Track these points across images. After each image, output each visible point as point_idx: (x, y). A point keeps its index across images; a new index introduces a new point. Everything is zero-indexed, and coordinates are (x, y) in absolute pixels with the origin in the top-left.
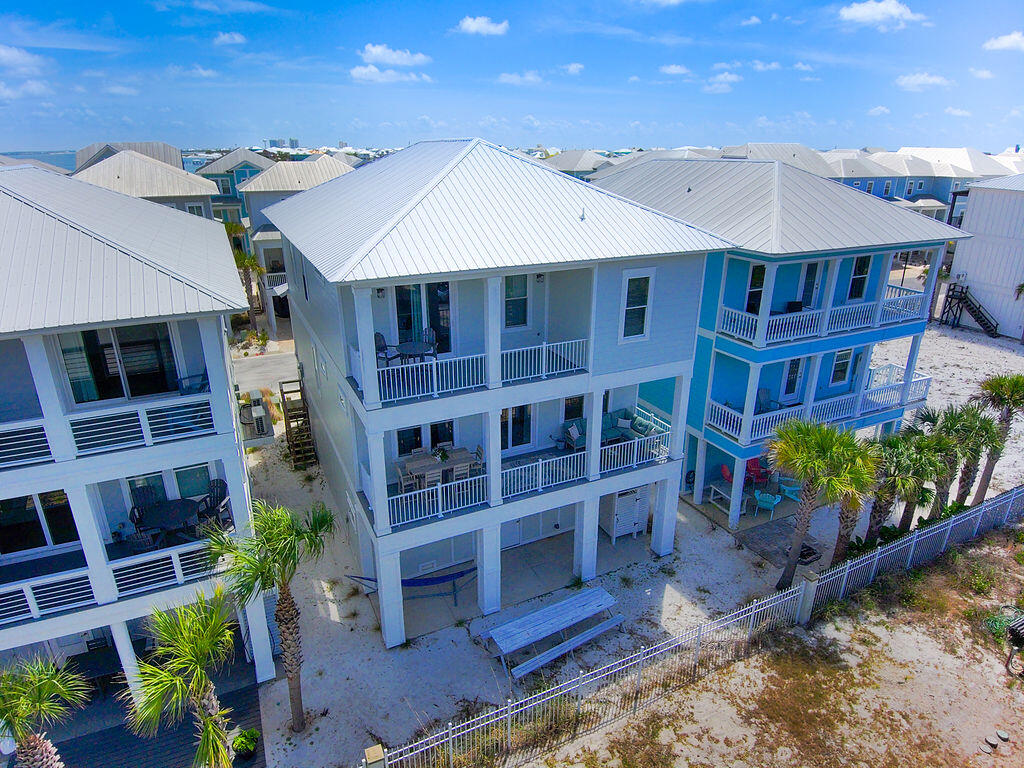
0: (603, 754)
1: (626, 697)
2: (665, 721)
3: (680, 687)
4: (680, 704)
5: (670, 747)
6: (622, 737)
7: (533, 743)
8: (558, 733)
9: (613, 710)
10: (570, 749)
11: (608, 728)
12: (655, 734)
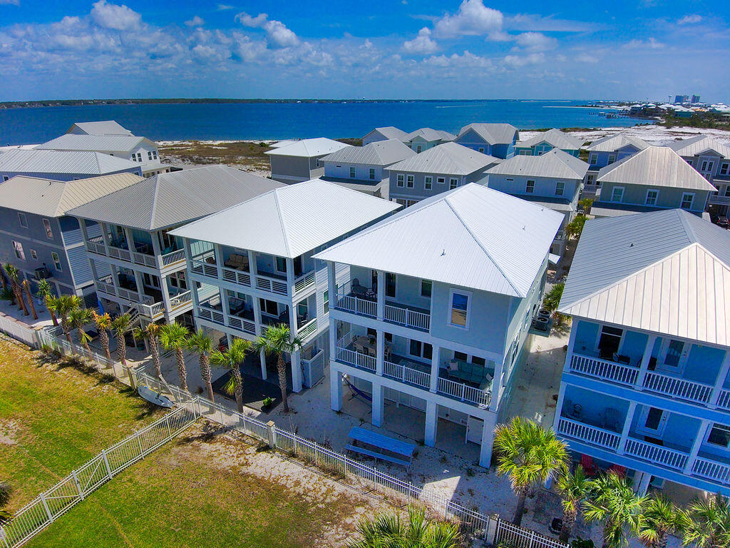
0: (336, 493)
1: (367, 487)
2: (367, 506)
3: (390, 504)
4: (380, 507)
5: (356, 513)
6: (348, 495)
7: (323, 469)
8: (334, 475)
9: (358, 486)
10: (330, 482)
11: (349, 489)
12: (358, 505)
